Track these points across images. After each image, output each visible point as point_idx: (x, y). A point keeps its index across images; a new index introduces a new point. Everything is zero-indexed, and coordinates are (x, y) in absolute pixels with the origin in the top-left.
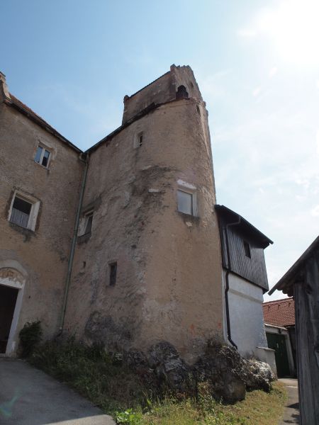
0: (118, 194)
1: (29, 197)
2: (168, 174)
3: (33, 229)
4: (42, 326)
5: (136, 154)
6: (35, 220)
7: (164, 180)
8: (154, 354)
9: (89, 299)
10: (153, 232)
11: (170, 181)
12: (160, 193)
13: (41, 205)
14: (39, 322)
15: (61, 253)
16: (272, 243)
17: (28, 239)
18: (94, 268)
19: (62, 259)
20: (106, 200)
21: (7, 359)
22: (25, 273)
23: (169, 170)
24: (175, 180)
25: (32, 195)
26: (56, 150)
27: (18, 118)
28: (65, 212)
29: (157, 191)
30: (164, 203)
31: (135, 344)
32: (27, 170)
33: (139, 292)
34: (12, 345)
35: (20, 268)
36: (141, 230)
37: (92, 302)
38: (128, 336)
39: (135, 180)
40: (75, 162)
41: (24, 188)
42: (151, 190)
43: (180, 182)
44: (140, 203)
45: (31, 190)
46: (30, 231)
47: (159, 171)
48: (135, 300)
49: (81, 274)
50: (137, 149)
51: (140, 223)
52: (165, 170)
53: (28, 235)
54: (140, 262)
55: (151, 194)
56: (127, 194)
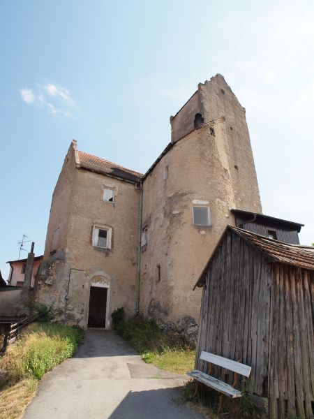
0: (158, 215)
1: (104, 227)
2: (185, 198)
3: (110, 247)
4: (126, 310)
5: (165, 185)
6: (110, 241)
7: (183, 203)
8: (180, 324)
9: (149, 290)
10: (176, 243)
11: (187, 203)
12: (180, 214)
13: (113, 230)
14: (123, 308)
15: (132, 260)
16: (303, 226)
17: (107, 255)
18: (150, 269)
19: (134, 264)
20: (153, 219)
21: (106, 331)
22: (109, 278)
23: (186, 194)
24: (191, 201)
25: (105, 225)
26: (117, 188)
27: (87, 175)
28: (131, 230)
29: (178, 212)
30: (183, 221)
31: (169, 319)
32: (99, 209)
33: (170, 285)
34: (108, 323)
35: (105, 275)
36: (169, 242)
37: (151, 292)
38: (166, 314)
39: (166, 205)
40: (133, 192)
41: (99, 221)
42: (175, 212)
43: (195, 202)
44: (168, 223)
45: (104, 222)
46: (108, 249)
47: (179, 196)
48: (169, 290)
49: (145, 273)
50: (166, 179)
51: (169, 237)
52: (183, 195)
53: (107, 252)
54: (170, 265)
55: (174, 216)
56: (162, 215)
